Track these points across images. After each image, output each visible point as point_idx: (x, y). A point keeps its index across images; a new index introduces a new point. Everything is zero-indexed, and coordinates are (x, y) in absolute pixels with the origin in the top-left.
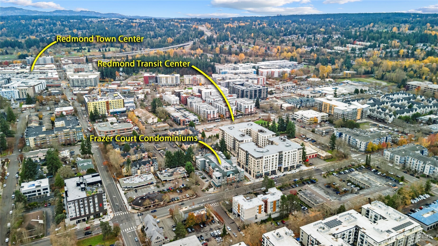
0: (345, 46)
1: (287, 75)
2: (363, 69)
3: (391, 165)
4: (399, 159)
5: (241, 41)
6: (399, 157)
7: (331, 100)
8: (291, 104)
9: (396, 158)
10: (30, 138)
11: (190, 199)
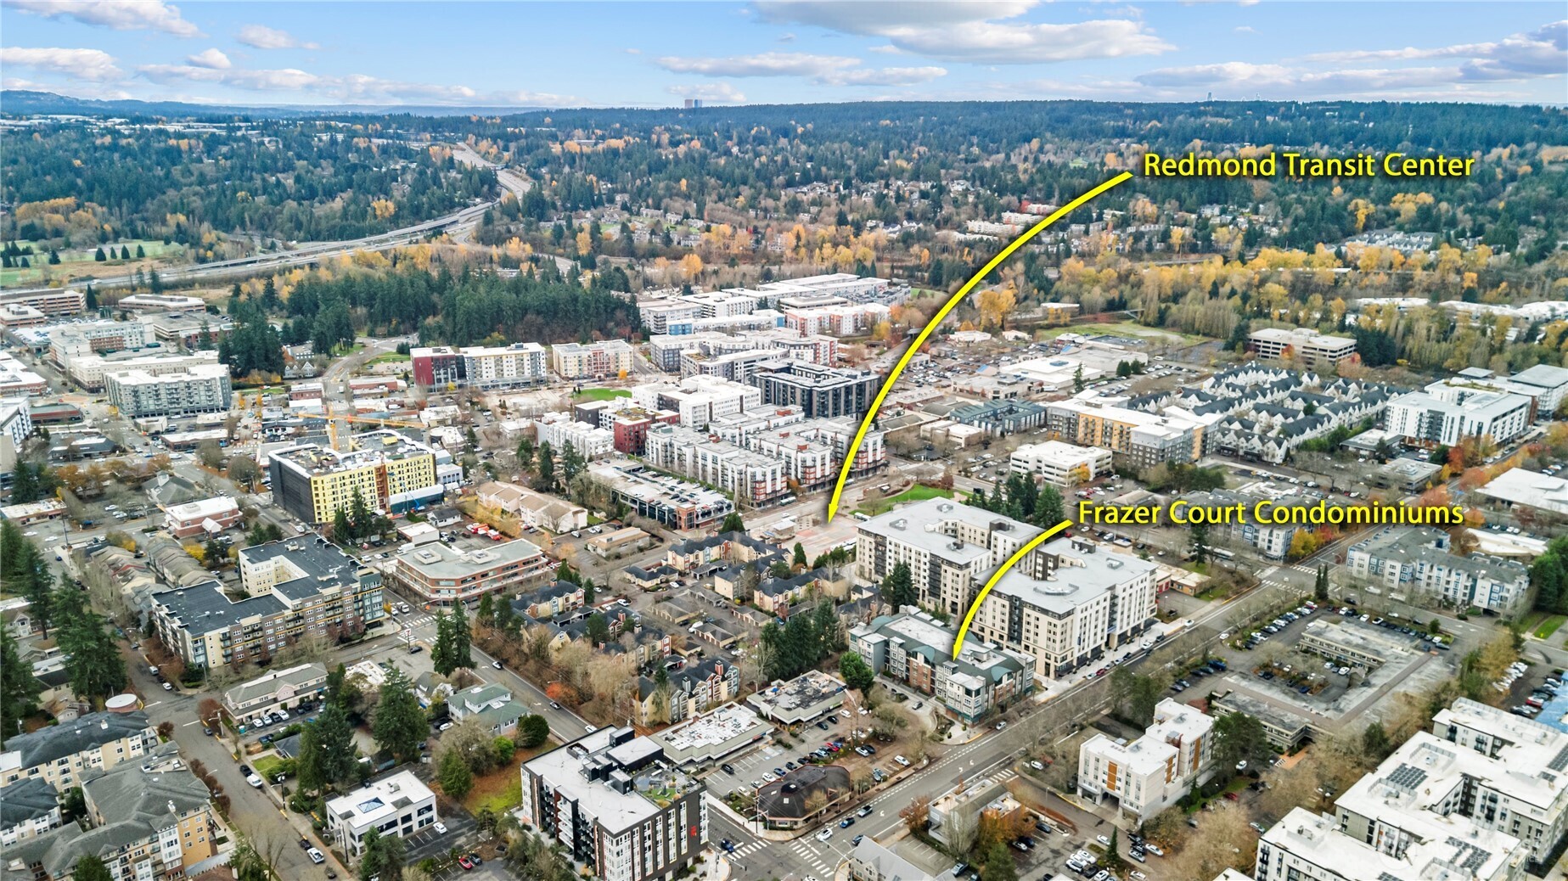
0: (999, 220)
1: (884, 325)
2: (1097, 295)
3: (1378, 591)
4: (1397, 572)
5: (648, 207)
6: (1398, 566)
7: (1097, 406)
8: (970, 423)
9: (1388, 570)
10: (207, 635)
11: (917, 771)
